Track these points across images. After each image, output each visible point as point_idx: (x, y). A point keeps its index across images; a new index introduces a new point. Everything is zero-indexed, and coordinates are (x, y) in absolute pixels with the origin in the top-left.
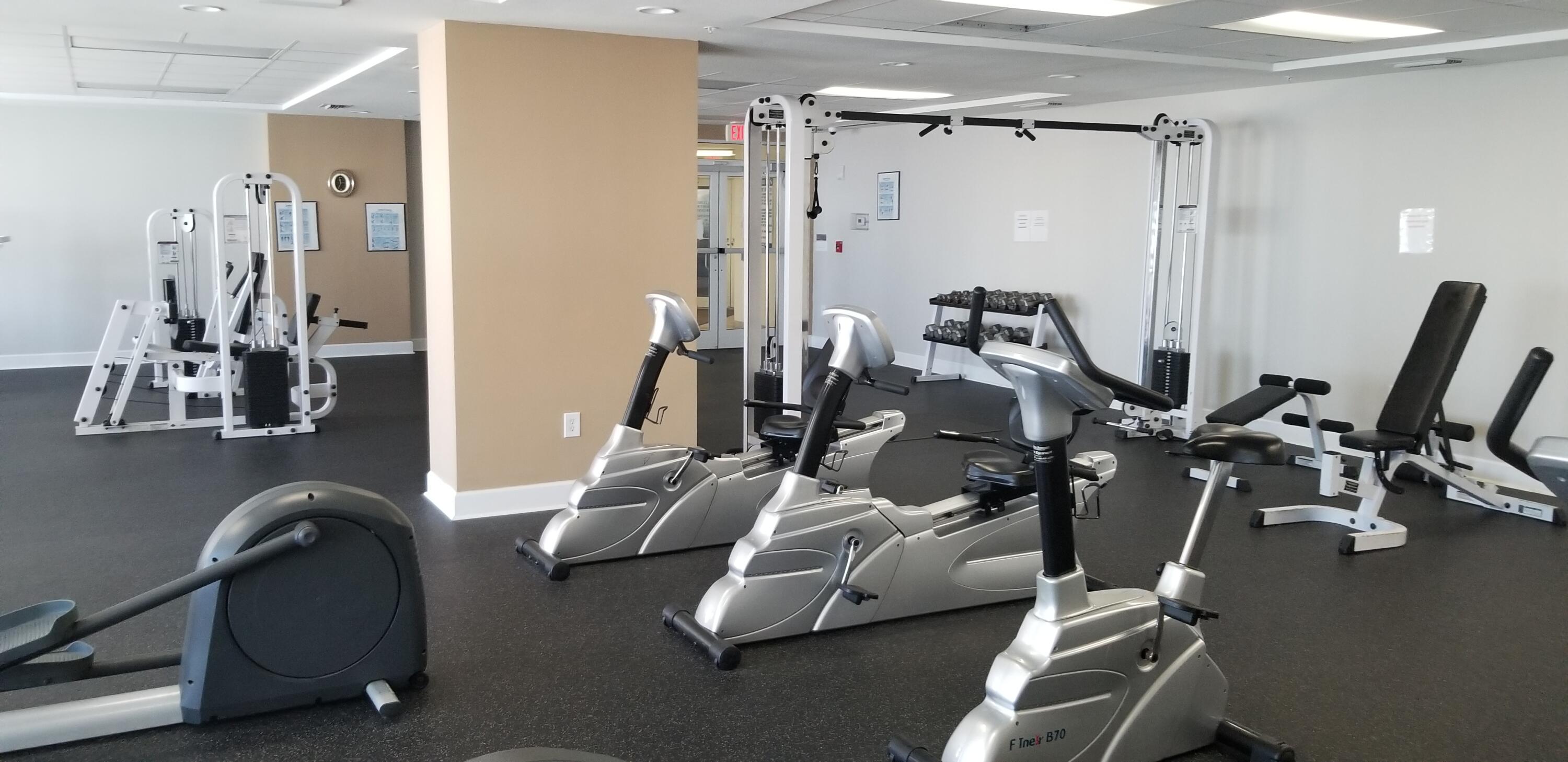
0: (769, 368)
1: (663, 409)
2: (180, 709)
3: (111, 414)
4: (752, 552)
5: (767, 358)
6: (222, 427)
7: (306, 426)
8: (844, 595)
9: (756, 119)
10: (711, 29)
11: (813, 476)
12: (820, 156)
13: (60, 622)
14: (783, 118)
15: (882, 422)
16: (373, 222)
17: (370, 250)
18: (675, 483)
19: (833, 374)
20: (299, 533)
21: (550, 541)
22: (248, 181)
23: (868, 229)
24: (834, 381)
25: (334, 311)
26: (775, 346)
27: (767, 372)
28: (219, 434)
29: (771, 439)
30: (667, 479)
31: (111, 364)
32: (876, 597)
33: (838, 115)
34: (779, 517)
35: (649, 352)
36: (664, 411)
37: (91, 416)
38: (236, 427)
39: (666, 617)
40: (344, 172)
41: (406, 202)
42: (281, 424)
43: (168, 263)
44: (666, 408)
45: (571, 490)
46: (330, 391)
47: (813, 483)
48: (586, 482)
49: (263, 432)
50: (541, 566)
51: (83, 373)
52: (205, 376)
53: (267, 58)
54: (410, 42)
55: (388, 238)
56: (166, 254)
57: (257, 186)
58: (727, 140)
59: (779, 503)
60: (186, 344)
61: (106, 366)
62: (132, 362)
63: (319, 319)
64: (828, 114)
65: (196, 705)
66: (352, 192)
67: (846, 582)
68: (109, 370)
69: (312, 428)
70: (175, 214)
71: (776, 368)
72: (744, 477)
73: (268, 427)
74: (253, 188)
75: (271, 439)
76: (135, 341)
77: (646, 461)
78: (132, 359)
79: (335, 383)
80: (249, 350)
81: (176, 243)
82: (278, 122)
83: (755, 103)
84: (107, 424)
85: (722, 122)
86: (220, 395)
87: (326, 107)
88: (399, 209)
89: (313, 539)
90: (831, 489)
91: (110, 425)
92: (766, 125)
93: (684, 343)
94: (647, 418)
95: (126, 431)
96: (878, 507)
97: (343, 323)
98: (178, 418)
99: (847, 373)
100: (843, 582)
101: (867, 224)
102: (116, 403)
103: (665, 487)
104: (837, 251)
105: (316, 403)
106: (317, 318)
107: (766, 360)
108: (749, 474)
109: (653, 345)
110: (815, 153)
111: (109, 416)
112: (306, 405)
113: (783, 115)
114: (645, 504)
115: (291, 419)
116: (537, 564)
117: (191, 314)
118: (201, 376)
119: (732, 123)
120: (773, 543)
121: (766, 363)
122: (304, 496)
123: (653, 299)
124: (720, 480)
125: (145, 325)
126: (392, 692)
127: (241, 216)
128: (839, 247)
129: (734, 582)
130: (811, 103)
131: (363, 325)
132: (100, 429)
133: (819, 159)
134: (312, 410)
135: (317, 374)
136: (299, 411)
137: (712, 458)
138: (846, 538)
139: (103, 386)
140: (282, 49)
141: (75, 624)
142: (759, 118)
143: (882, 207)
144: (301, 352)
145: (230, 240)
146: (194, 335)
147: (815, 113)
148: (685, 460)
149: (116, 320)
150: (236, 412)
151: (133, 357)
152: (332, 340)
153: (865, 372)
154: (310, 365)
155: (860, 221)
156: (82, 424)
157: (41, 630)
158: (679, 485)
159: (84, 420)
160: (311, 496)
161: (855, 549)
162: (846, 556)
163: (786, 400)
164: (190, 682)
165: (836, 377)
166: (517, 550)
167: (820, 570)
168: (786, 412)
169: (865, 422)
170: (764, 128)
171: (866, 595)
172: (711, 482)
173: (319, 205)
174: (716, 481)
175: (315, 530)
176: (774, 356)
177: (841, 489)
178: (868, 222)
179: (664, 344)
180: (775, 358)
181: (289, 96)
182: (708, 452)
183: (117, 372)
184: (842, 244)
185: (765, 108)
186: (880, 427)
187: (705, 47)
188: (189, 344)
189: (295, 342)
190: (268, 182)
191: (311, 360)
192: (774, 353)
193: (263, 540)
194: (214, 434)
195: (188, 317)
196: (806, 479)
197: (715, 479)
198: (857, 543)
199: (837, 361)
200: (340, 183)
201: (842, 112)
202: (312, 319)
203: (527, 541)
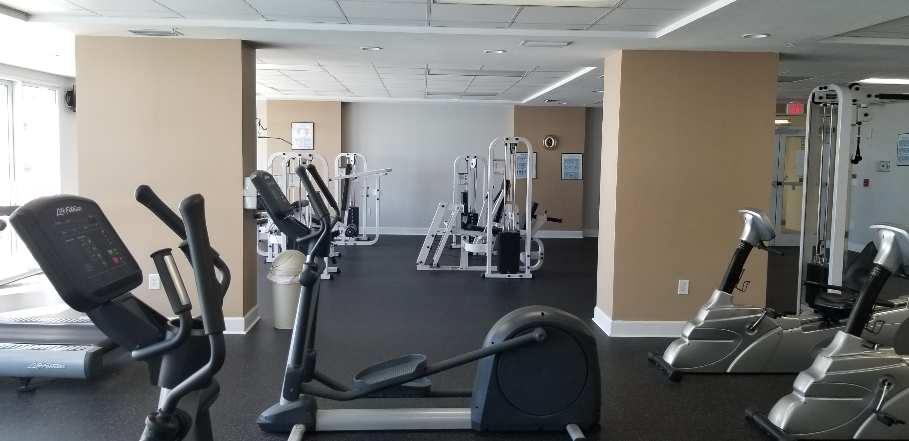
0: (818, 261)
1: (747, 283)
2: (470, 421)
3: (434, 260)
4: (811, 381)
5: (817, 254)
6: (486, 272)
7: (528, 275)
8: (879, 418)
9: (817, 100)
10: (790, 45)
11: (859, 336)
12: (862, 123)
13: (419, 366)
14: (836, 99)
15: (906, 303)
16: (565, 164)
17: (562, 179)
18: (753, 330)
19: (877, 268)
20: (536, 334)
21: (670, 357)
22: (506, 142)
23: (889, 172)
24: (877, 273)
25: (545, 212)
26: (823, 247)
27: (816, 263)
28: (484, 275)
29: (821, 308)
30: (748, 327)
31: (435, 235)
32: (903, 423)
33: (877, 96)
34: (832, 361)
35: (739, 246)
36: (748, 284)
37: (424, 261)
38: (493, 272)
39: (748, 414)
40: (551, 136)
41: (584, 153)
42: (515, 272)
43: (463, 184)
44: (749, 282)
45: (684, 327)
46: (540, 256)
47: (859, 340)
48: (695, 323)
49: (506, 276)
50: (664, 371)
51: (423, 238)
52: (477, 244)
53: (521, 76)
54: (600, 64)
55: (573, 173)
56: (463, 179)
57: (511, 144)
58: (787, 113)
59: (833, 351)
60: (469, 226)
61: (433, 236)
62: (444, 234)
63: (537, 216)
64: (869, 96)
65: (479, 421)
66: (554, 148)
67: (879, 409)
68: (434, 238)
69: (530, 276)
70: (467, 159)
71: (824, 261)
72: (801, 330)
73: (508, 273)
74: (509, 145)
75: (509, 280)
76: (446, 224)
77: (734, 314)
78: (445, 233)
79: (543, 252)
80: (501, 231)
81: (467, 174)
82: (519, 109)
83: (816, 90)
84: (431, 265)
85: (784, 102)
86: (486, 254)
87: (546, 101)
88: (580, 157)
89: (543, 338)
90: (871, 345)
91: (433, 266)
92: (823, 103)
93: (763, 242)
94: (736, 287)
95: (439, 269)
96: (907, 362)
97: (549, 219)
98: (464, 265)
99: (889, 269)
100: (877, 409)
101: (888, 168)
102: (436, 255)
103: (747, 333)
104: (865, 185)
105: (533, 262)
106: (536, 215)
107: (816, 256)
108: (805, 330)
109: (742, 241)
110: (858, 121)
111: (432, 261)
112: (528, 263)
113: (836, 97)
114: (733, 341)
115: (520, 270)
116: (662, 369)
117: (472, 211)
118: (475, 244)
119: (791, 102)
120: (826, 377)
121: (816, 257)
122: (539, 313)
123: (744, 213)
124: (784, 331)
125: (452, 215)
126: (581, 432)
127: (502, 160)
128: (866, 183)
129: (798, 399)
130: (857, 89)
131: (560, 221)
132: (427, 268)
133: (861, 125)
134: (531, 266)
135: (534, 247)
136: (524, 266)
137: (780, 316)
138: (881, 380)
139: (430, 246)
140: (529, 71)
141: (425, 368)
142: (819, 100)
143: (901, 157)
144: (527, 233)
145: (496, 173)
146: (472, 222)
147: (860, 96)
148: (761, 316)
149: (439, 212)
150: (493, 264)
151: (445, 231)
152: (543, 228)
153: (901, 269)
154: (531, 241)
155: (883, 166)
156: (420, 265)
157: (410, 369)
158: (756, 332)
159: (421, 262)
160: (543, 314)
161: (888, 388)
162: (881, 392)
163: (830, 283)
164: (477, 407)
165: (879, 271)
166: (649, 359)
167: (860, 399)
168: (830, 291)
169: (894, 302)
170: (821, 105)
171: (896, 421)
172: (778, 331)
173: (538, 155)
174: (781, 331)
175: (545, 333)
176: (823, 253)
177: (878, 346)
178: (889, 167)
179: (750, 241)
180: (823, 255)
181: (527, 95)
182: (777, 312)
183: (437, 239)
184: (868, 181)
185: (823, 93)
186: (905, 307)
187: (783, 56)
188: (470, 226)
189: (524, 228)
190: (517, 142)
191: (532, 239)
192: (822, 252)
193: (518, 335)
194: (482, 275)
195: (470, 212)
196: (852, 337)
197: (781, 330)
198: (889, 385)
199: (880, 260)
200: (549, 142)
201: (880, 94)
202: (534, 216)
203: (655, 354)
